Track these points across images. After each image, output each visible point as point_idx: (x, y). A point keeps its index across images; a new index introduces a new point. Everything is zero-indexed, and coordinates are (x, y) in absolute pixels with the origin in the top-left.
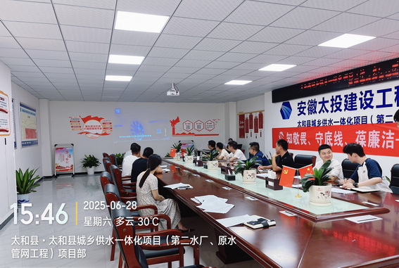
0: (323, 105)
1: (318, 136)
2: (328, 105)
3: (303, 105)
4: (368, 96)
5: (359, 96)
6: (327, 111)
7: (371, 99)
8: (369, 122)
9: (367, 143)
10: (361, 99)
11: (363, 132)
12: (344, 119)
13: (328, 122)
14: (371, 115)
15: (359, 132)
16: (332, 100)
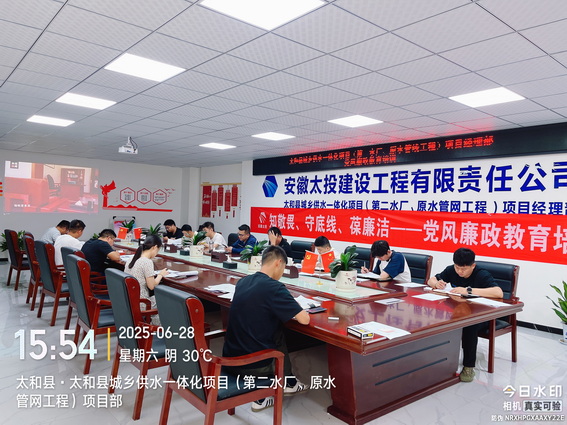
0: (316, 184)
1: (309, 220)
2: (321, 185)
3: (292, 182)
4: (364, 179)
5: (355, 178)
6: (320, 192)
7: (367, 183)
8: (364, 208)
9: (361, 231)
10: (356, 182)
11: (358, 218)
12: (338, 203)
13: (320, 205)
14: (367, 200)
15: (353, 218)
16: (326, 179)
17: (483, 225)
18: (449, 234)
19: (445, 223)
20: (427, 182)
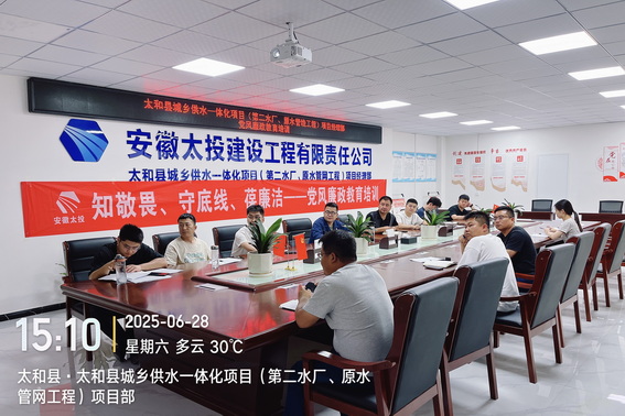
0: (192, 146)
1: (186, 198)
2: (201, 148)
3: (143, 139)
4: (257, 147)
5: (246, 144)
6: (200, 157)
7: (260, 151)
8: (259, 178)
10: (248, 148)
11: (253, 190)
12: (228, 173)
13: (201, 175)
14: (260, 169)
15: (248, 191)
16: (208, 141)
20: (307, 155)
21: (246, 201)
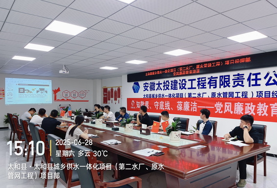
0: (159, 86)
1: (156, 104)
2: (162, 86)
3: (147, 85)
5: (179, 82)
6: (161, 89)
7: (185, 84)
8: (184, 97)
9: (183, 109)
11: (181, 102)
12: (170, 95)
13: (161, 96)
14: (185, 93)
15: (179, 102)
16: (164, 83)
17: (246, 104)
18: (228, 109)
19: (226, 103)
20: (216, 83)
21: (178, 107)
